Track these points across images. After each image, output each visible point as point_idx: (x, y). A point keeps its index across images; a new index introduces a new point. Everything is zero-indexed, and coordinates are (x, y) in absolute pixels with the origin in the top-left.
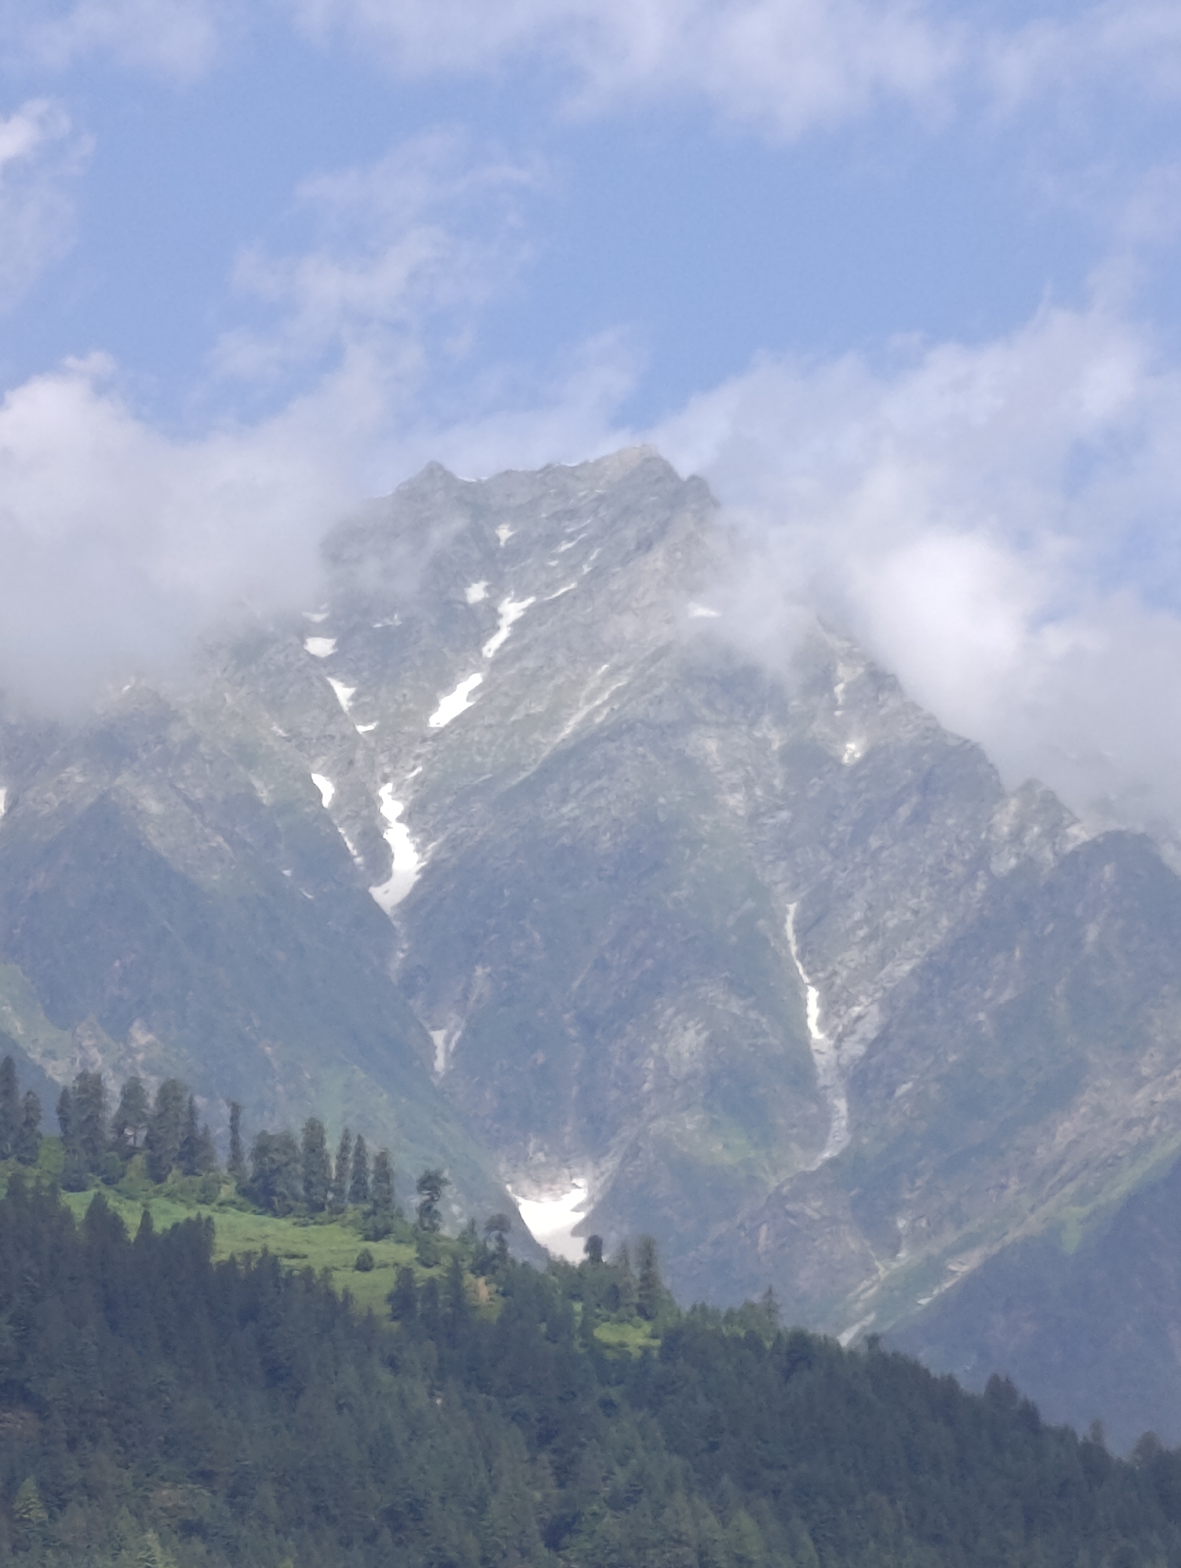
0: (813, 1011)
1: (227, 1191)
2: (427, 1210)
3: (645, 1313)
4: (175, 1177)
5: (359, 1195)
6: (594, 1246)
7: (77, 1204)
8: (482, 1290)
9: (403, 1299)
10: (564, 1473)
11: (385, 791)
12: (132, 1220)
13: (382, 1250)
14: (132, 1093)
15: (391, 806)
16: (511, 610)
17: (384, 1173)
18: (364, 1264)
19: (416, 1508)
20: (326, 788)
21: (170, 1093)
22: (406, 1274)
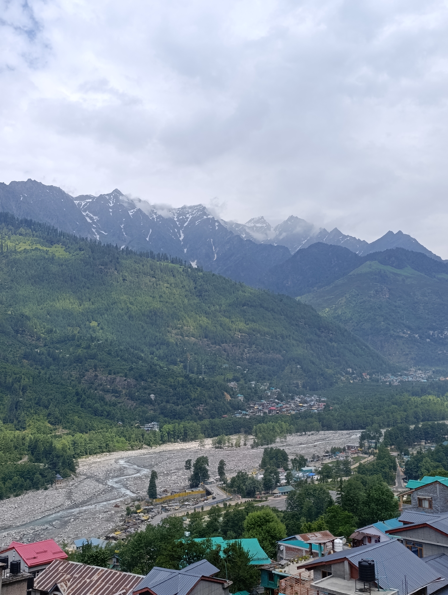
0: (214, 248)
1: (170, 262)
2: (185, 263)
3: (202, 272)
4: (165, 261)
5: (180, 262)
6: (198, 266)
7: (158, 263)
8: (189, 270)
9: (183, 271)
10: (195, 283)
11: (181, 231)
12: (162, 264)
13: (181, 266)
14: (162, 254)
15: (181, 232)
16: (191, 217)
17: (182, 261)
18: (180, 268)
19: (184, 286)
20: (176, 231)
21: (165, 254)
22: (184, 268)
